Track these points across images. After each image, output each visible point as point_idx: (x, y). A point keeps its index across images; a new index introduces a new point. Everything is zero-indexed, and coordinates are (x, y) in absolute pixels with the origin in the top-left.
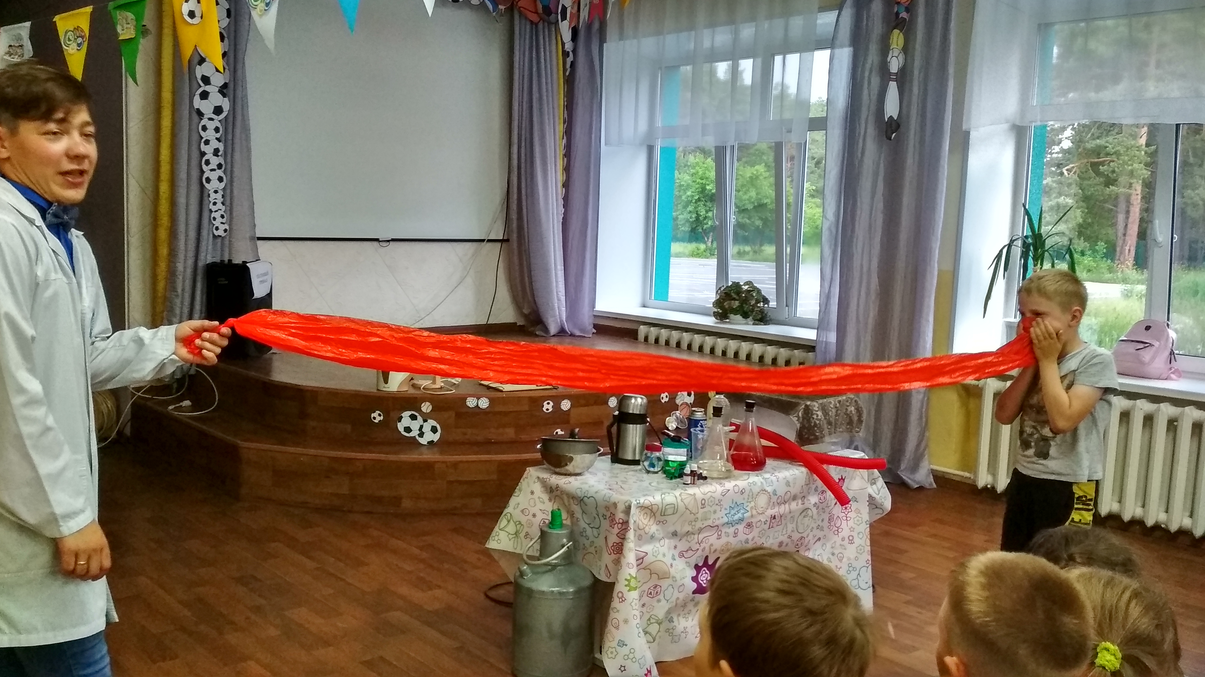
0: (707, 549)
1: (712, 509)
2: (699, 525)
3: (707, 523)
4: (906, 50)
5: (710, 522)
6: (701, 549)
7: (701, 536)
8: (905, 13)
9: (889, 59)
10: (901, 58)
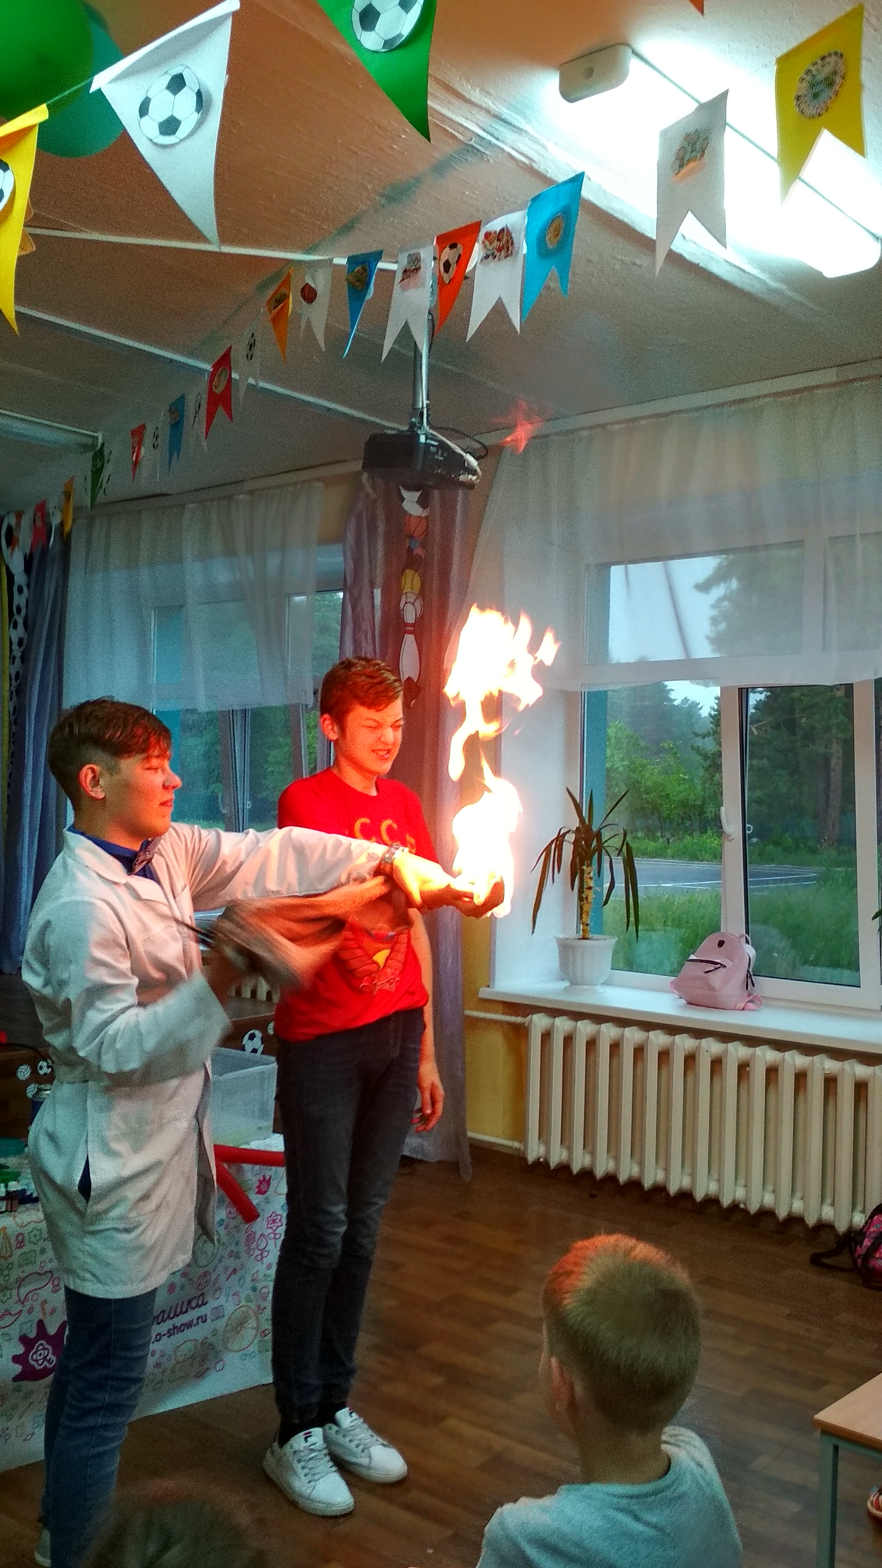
0: (37, 1308)
1: (37, 1248)
2: (15, 1274)
3: (29, 1269)
4: (423, 593)
5: (36, 1268)
6: (26, 1309)
7: (24, 1291)
8: (419, 549)
9: (401, 606)
10: (418, 604)
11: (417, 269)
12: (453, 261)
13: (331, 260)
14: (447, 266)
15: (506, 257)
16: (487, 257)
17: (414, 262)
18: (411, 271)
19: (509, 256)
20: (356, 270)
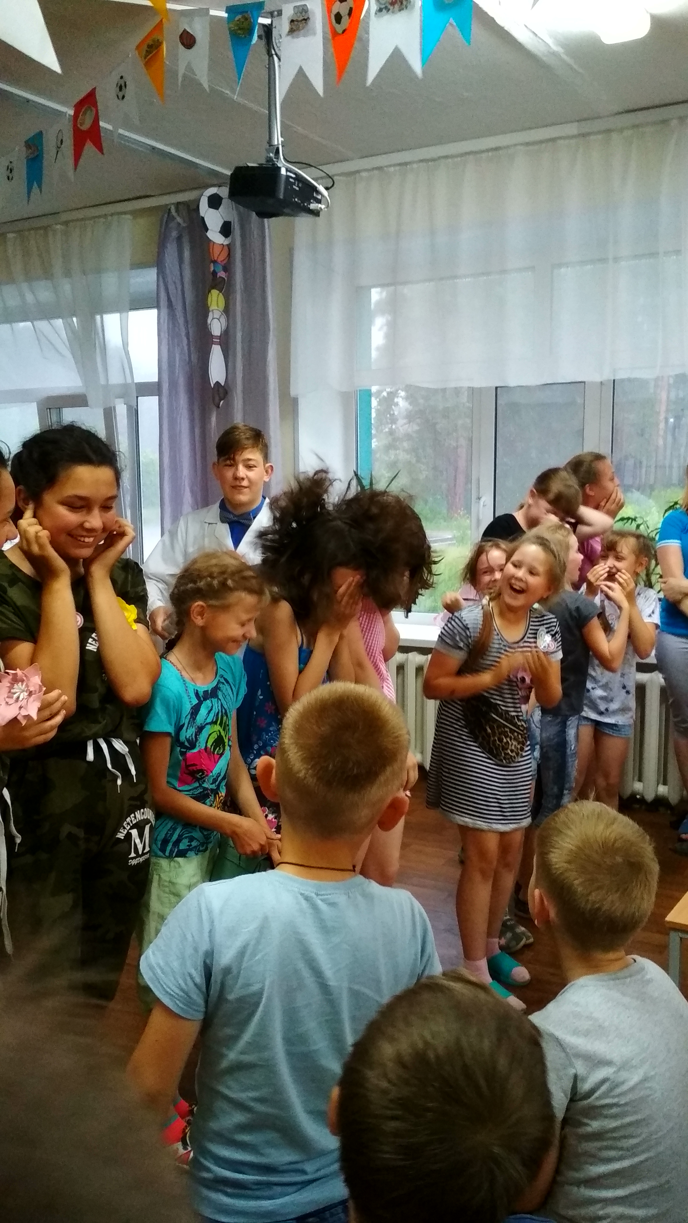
4: (227, 311)
8: (222, 272)
9: (209, 322)
10: (223, 320)
11: (306, 20)
12: (344, 12)
13: (207, 10)
14: (338, 18)
15: (400, 10)
16: (380, 10)
17: (301, 13)
18: (297, 21)
19: (403, 9)
20: (237, 18)
